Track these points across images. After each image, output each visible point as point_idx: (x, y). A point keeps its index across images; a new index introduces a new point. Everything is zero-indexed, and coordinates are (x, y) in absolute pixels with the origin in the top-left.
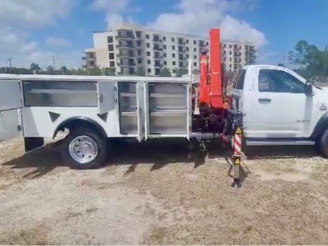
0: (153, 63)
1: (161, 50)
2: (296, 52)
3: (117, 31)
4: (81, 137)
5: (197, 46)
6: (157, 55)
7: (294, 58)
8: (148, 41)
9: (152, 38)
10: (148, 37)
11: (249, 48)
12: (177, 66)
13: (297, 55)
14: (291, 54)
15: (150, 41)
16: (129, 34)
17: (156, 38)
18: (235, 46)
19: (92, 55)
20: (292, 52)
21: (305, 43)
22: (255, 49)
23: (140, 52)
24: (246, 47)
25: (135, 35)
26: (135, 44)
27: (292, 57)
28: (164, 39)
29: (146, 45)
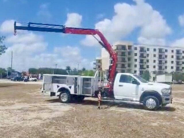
0: (138, 67)
1: (145, 57)
3: (116, 46)
4: (65, 93)
5: (174, 54)
6: (141, 61)
8: (136, 52)
9: (139, 49)
10: (136, 49)
12: (157, 69)
15: (138, 52)
16: (124, 47)
17: (142, 49)
19: (100, 61)
23: (129, 59)
25: (127, 48)
26: (127, 54)
28: (148, 50)
29: (134, 55)
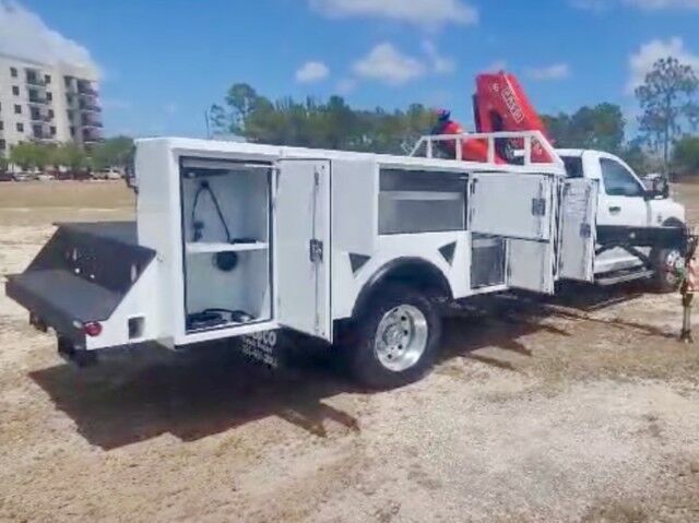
2: (229, 109)
7: (228, 123)
11: (74, 83)
13: (232, 115)
14: (219, 112)
18: (31, 76)
20: (220, 108)
21: (250, 92)
22: (94, 87)
24: (68, 80)
27: (220, 120)
